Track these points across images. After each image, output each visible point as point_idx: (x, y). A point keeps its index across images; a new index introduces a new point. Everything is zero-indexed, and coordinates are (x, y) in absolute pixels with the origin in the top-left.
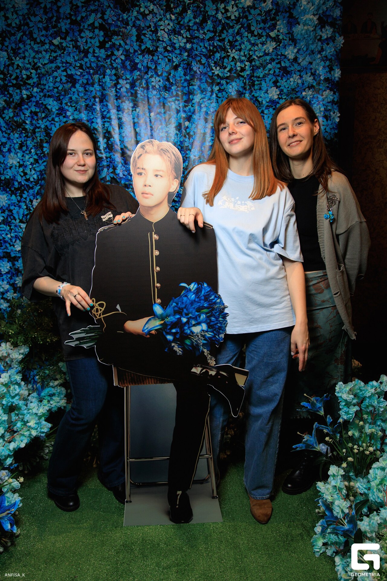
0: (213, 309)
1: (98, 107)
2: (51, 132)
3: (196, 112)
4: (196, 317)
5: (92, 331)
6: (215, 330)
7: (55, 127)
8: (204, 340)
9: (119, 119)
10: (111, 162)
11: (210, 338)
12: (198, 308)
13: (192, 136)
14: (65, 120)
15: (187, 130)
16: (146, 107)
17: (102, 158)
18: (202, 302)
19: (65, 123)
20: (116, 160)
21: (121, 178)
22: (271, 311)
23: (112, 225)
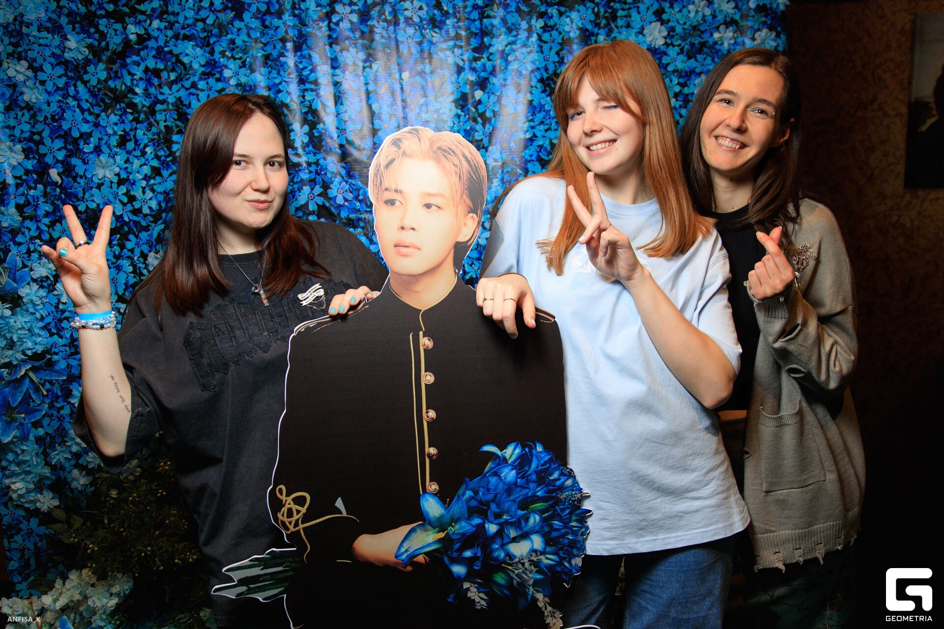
0: (557, 501)
1: (290, 60)
2: (188, 111)
3: (498, 70)
4: (519, 521)
5: (278, 561)
6: (561, 549)
7: (199, 100)
8: (537, 572)
9: (336, 84)
10: (317, 173)
11: (549, 567)
12: (522, 500)
13: (489, 120)
14: (220, 86)
15: (480, 107)
16: (394, 59)
17: (298, 165)
18: (532, 485)
19: (219, 92)
20: (328, 168)
21: (340, 207)
22: (685, 502)
23: (325, 318)
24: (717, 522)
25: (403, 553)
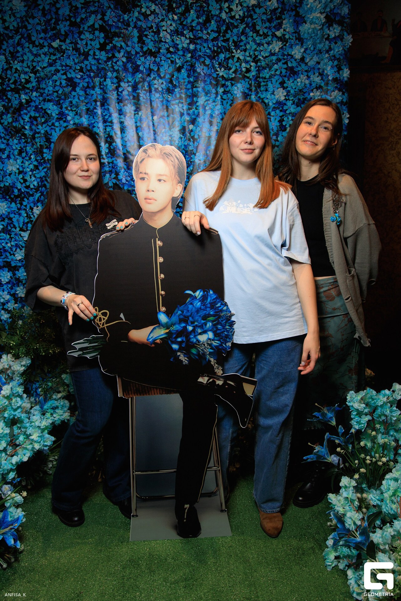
0: (220, 317)
1: (99, 111)
2: (51, 137)
3: (201, 114)
4: (202, 326)
5: (96, 341)
6: (222, 338)
7: (56, 132)
8: (210, 348)
9: (121, 123)
10: (113, 168)
11: (216, 347)
12: (204, 316)
13: (197, 139)
14: (65, 124)
15: (192, 133)
16: (149, 110)
17: (105, 163)
18: (208, 309)
20: (118, 165)
21: (124, 184)
22: (281, 319)
23: (114, 232)
24: (296, 328)
25: (150, 339)
